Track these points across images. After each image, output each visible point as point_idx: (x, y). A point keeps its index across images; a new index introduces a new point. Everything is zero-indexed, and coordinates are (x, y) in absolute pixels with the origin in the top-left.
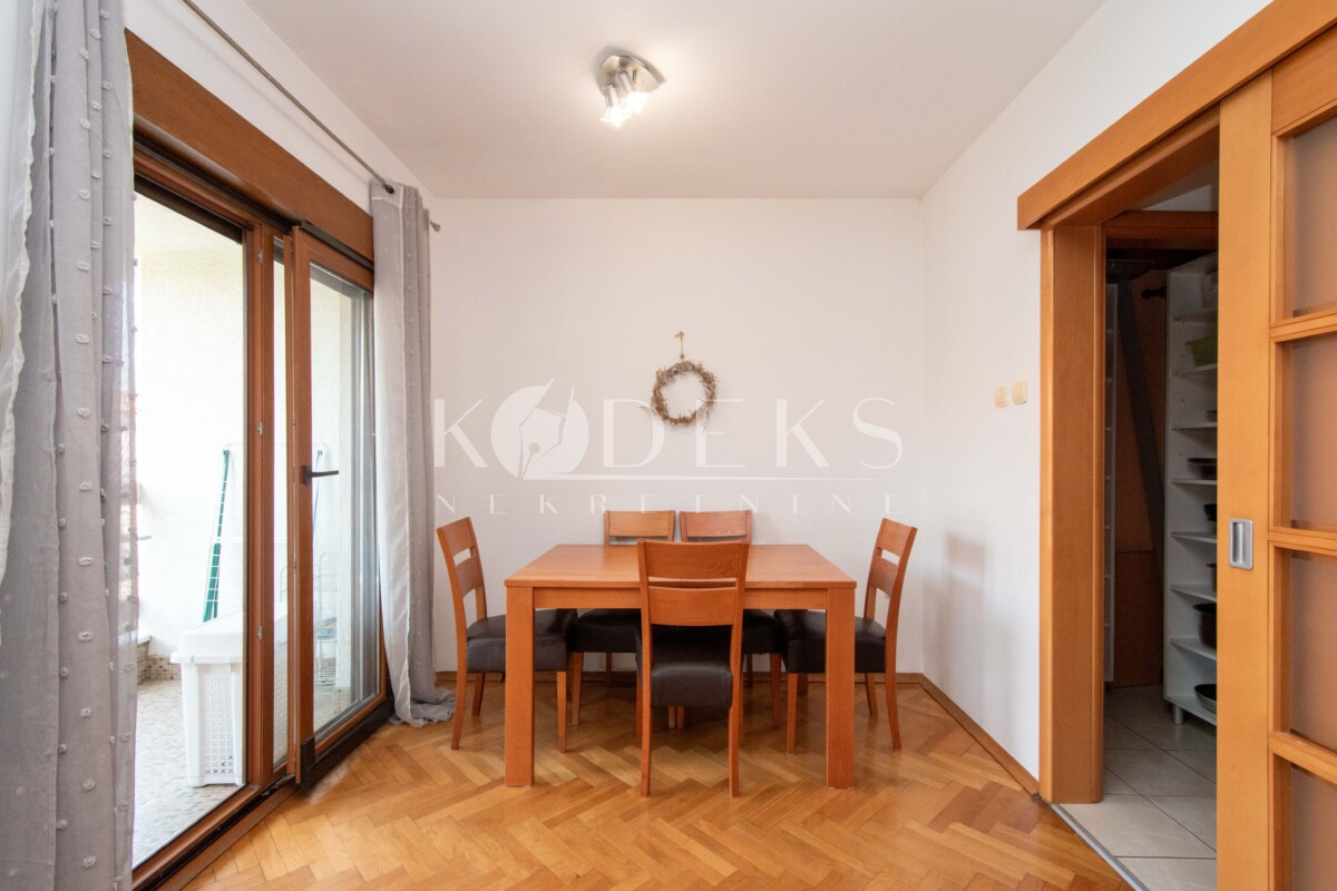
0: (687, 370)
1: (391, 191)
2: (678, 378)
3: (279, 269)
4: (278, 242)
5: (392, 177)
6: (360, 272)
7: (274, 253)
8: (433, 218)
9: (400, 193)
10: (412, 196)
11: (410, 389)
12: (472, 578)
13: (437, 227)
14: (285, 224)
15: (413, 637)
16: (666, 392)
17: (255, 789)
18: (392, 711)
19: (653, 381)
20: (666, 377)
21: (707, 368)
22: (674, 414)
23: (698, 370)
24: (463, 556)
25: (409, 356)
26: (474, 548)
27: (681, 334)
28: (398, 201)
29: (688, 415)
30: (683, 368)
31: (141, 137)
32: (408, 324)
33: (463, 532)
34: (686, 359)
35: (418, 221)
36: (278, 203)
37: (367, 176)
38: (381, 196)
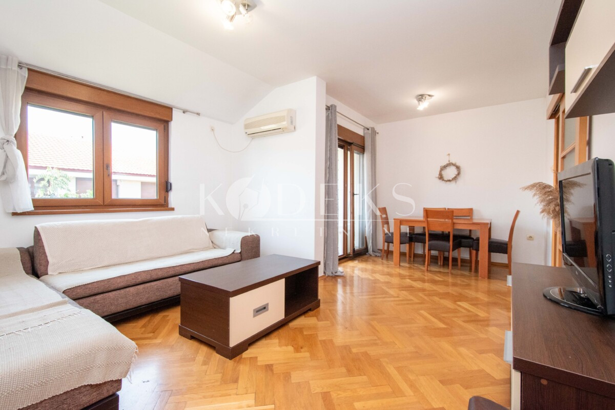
0: (450, 165)
1: (368, 129)
2: (448, 168)
3: (349, 153)
4: (349, 147)
5: (368, 126)
6: (362, 149)
7: (348, 149)
8: (377, 132)
9: (370, 130)
10: (373, 129)
11: (372, 175)
12: (386, 222)
13: (378, 133)
14: (350, 144)
15: (372, 235)
16: (443, 173)
17: (345, 256)
18: (367, 251)
19: (439, 169)
20: (444, 168)
21: (458, 164)
22: (446, 179)
23: (454, 165)
24: (384, 216)
25: (372, 168)
26: (387, 215)
27: (449, 154)
28: (370, 132)
29: (451, 179)
30: (450, 164)
31: (339, 139)
32: (372, 160)
33: (383, 210)
34: (451, 162)
35: (374, 133)
36: (349, 141)
37: (363, 127)
38: (366, 132)
